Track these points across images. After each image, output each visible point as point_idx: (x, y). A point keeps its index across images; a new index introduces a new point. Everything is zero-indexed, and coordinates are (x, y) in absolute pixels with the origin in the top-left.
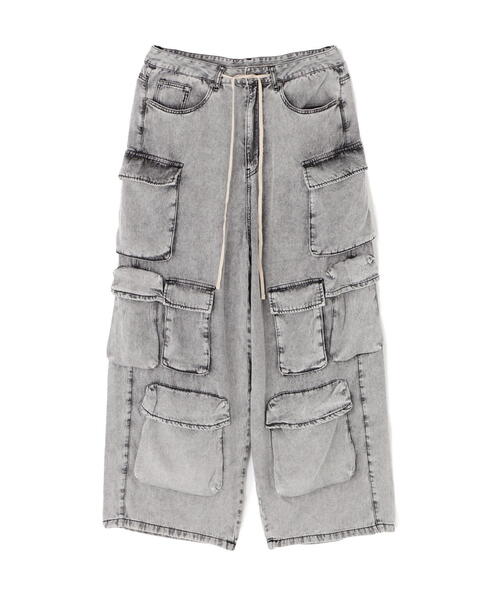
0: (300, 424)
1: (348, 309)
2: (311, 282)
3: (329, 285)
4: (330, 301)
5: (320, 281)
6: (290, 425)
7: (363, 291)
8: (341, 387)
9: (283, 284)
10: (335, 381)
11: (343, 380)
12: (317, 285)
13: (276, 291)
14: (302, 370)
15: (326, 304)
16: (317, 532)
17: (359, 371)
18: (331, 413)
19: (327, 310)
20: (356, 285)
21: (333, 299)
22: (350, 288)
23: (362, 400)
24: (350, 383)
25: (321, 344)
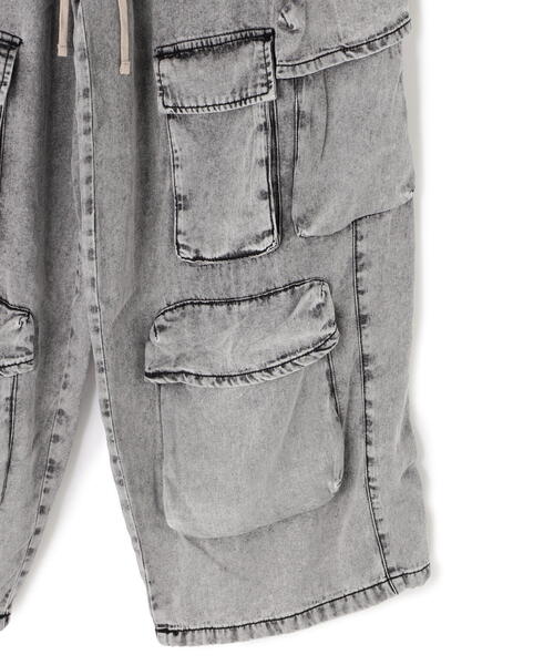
0: (220, 378)
1: (334, 105)
2: (246, 37)
3: (286, 47)
4: (288, 90)
5: (268, 36)
6: (198, 377)
7: (375, 62)
8: (312, 297)
9: (185, 38)
10: (303, 282)
11: (321, 281)
12: (259, 46)
13: (170, 56)
14: (223, 253)
15: (279, 94)
16: (266, 615)
17: (357, 257)
18: (287, 359)
19: (282, 109)
20: (357, 48)
21: (297, 83)
22: (341, 58)
23: (362, 320)
24: (336, 285)
25: (265, 196)
